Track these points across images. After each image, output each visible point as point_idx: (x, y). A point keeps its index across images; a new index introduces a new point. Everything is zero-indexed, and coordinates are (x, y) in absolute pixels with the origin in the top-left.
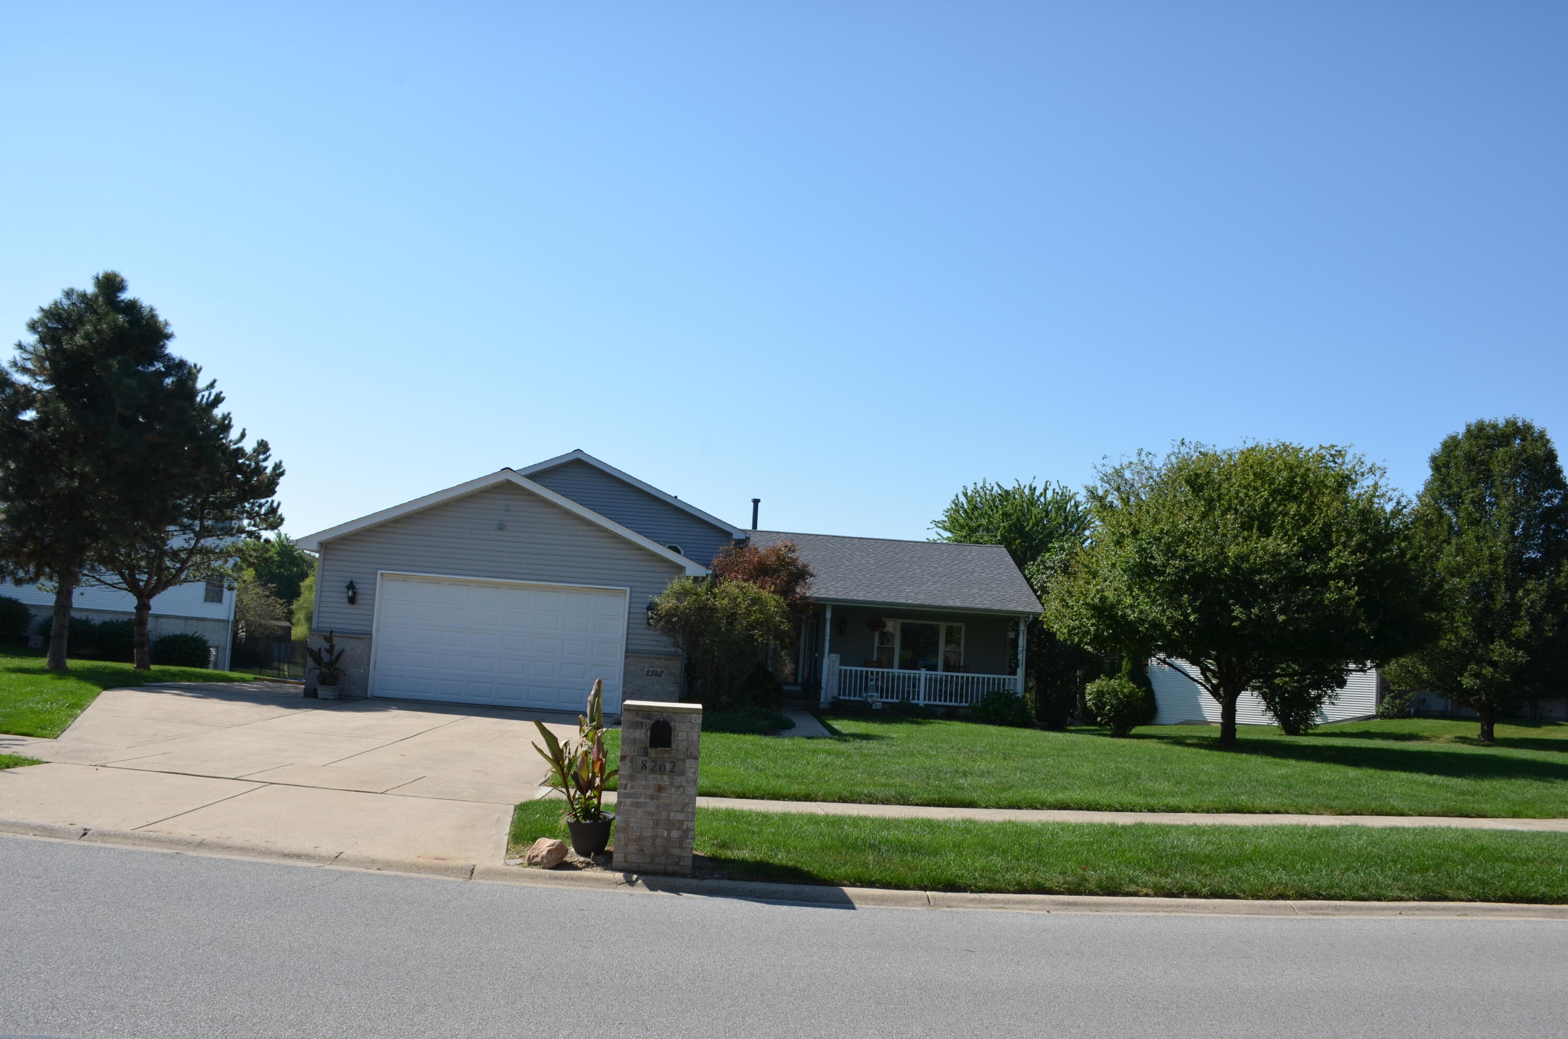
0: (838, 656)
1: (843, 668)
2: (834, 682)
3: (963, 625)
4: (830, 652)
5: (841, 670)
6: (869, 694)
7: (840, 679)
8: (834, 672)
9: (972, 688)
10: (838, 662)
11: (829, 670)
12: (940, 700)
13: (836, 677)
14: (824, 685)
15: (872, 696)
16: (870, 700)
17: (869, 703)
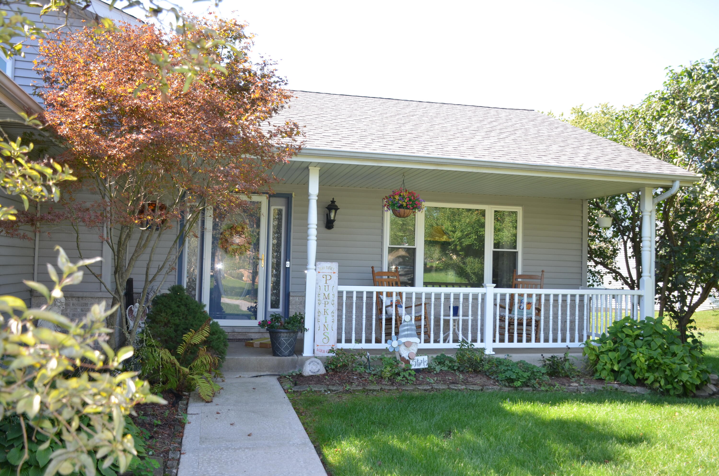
0: (335, 266)
1: (345, 288)
2: (329, 318)
3: (519, 210)
4: (319, 259)
5: (340, 293)
6: (403, 340)
7: (340, 310)
8: (327, 298)
9: (573, 314)
10: (335, 277)
11: (317, 295)
12: (520, 340)
13: (333, 308)
14: (308, 323)
15: (407, 345)
16: (405, 353)
17: (403, 359)
